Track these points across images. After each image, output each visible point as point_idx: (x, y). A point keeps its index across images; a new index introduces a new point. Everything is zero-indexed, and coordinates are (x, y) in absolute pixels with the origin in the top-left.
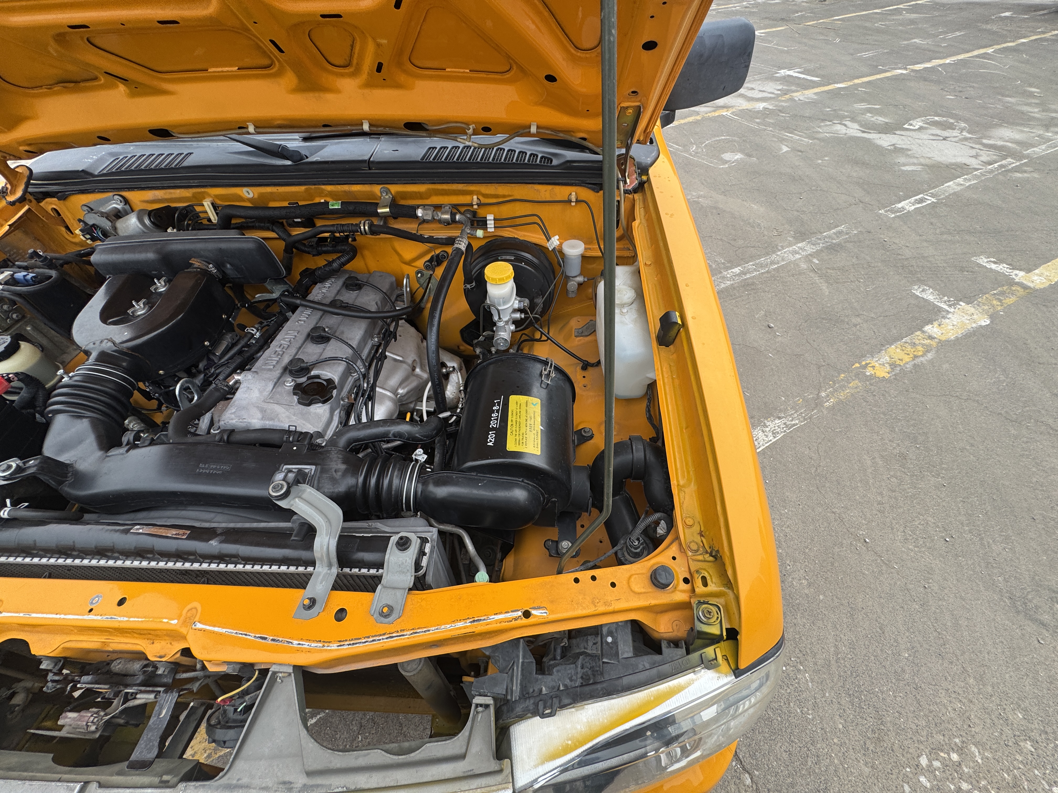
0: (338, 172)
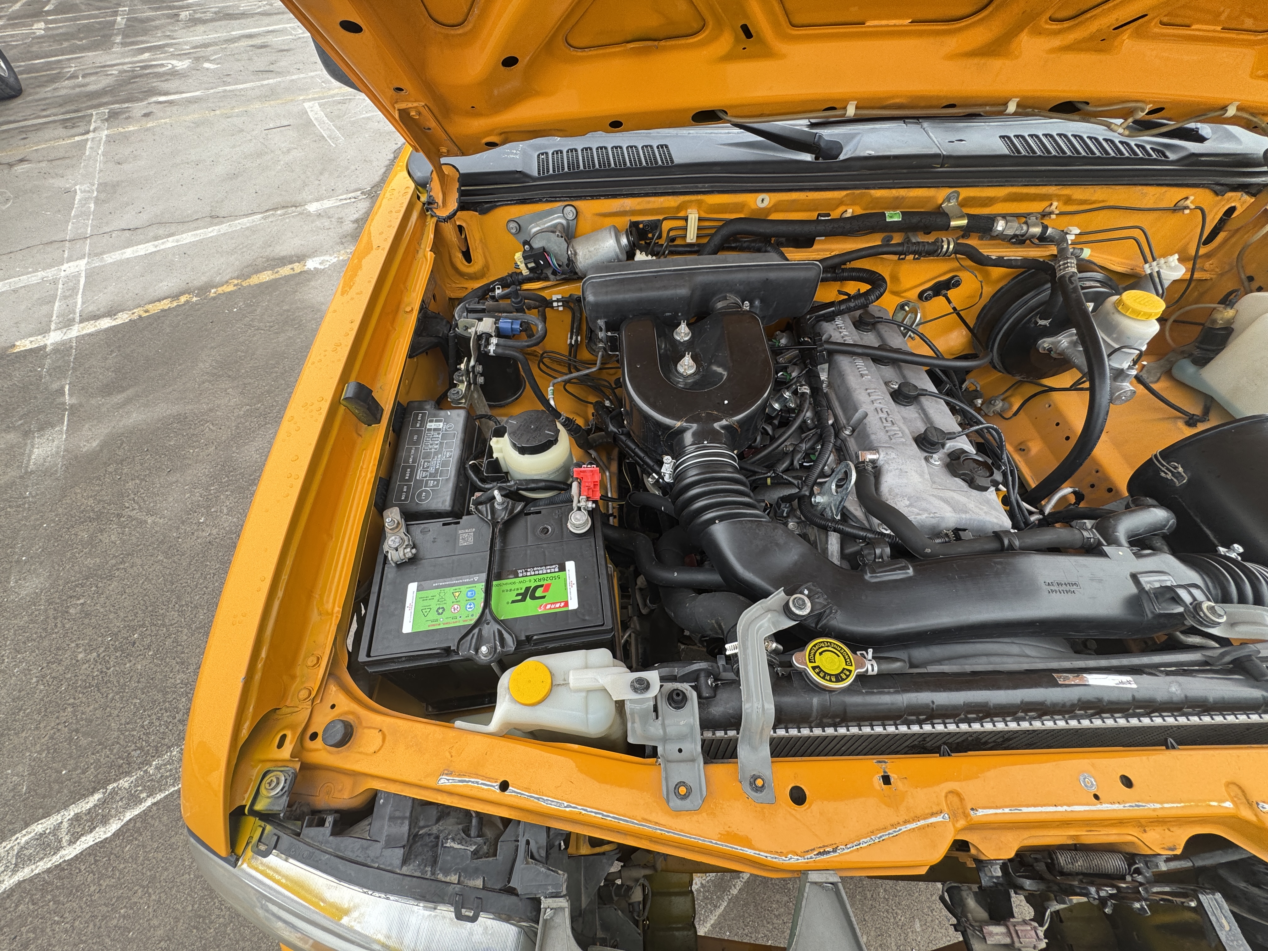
0: (905, 171)
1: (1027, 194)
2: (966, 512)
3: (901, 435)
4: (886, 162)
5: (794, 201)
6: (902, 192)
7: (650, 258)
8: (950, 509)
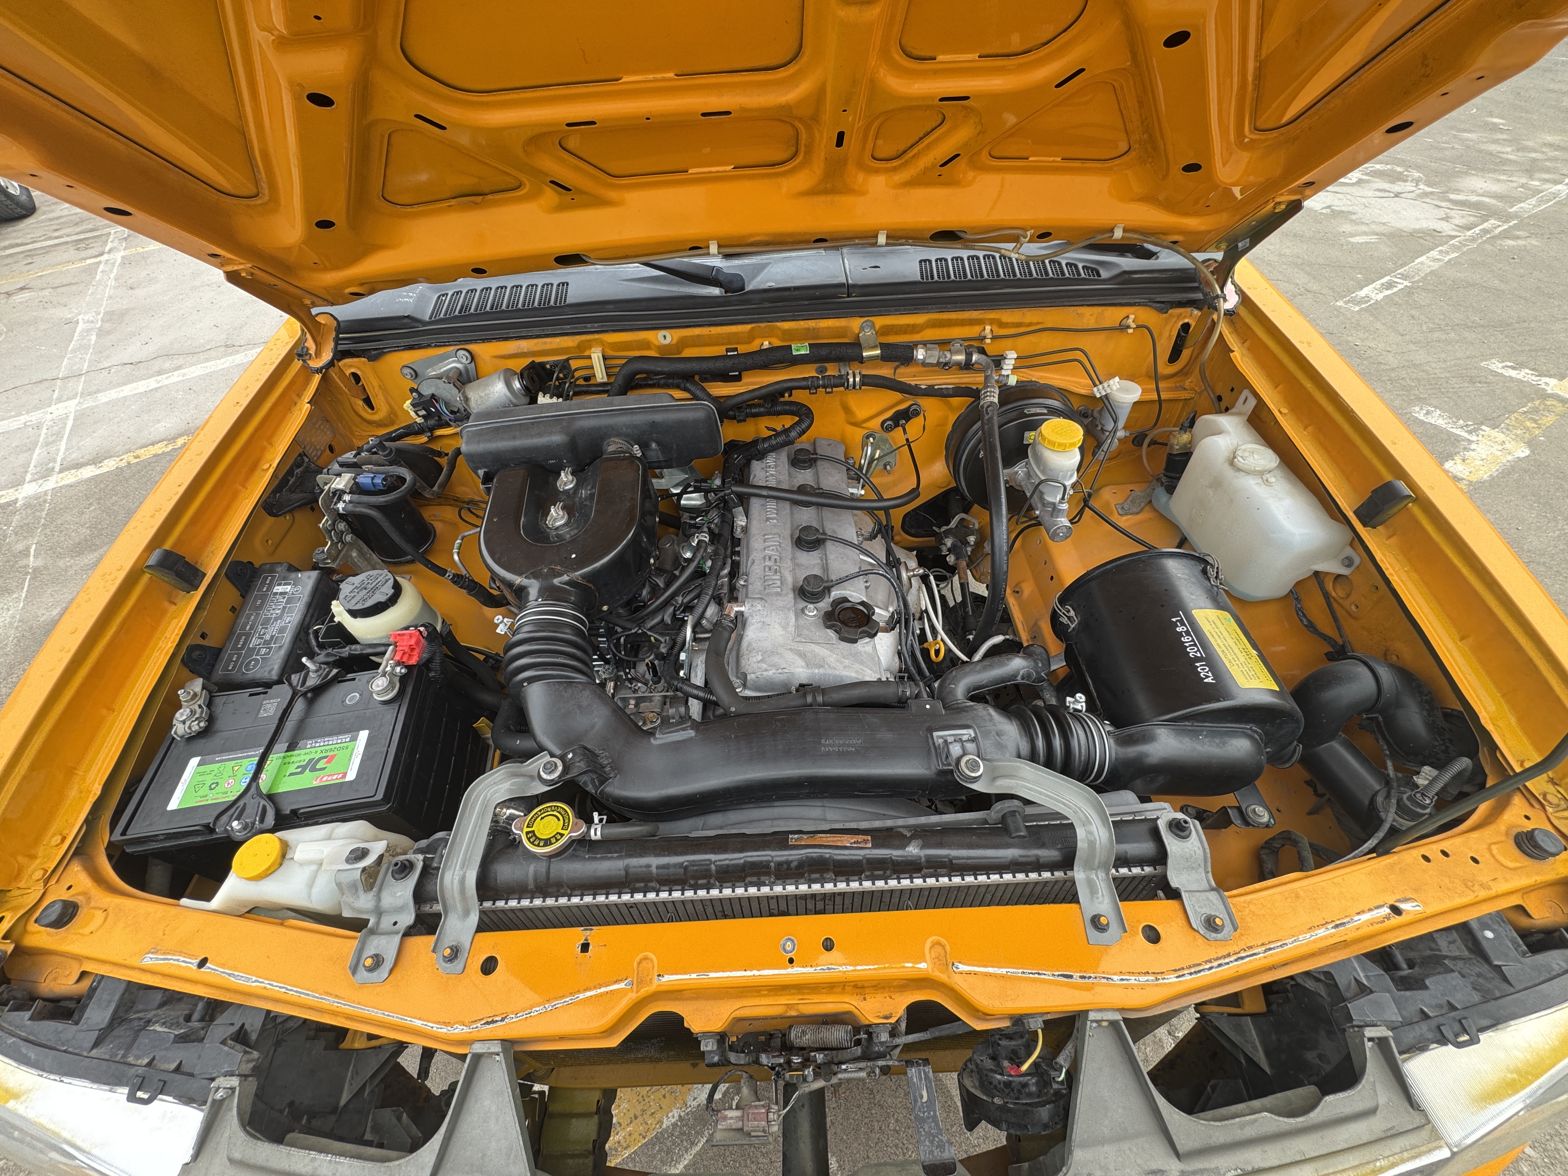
0: (807, 302)
1: (949, 320)
2: (821, 667)
3: (779, 583)
4: (787, 293)
5: (698, 336)
6: (811, 324)
7: (555, 400)
8: (804, 664)
